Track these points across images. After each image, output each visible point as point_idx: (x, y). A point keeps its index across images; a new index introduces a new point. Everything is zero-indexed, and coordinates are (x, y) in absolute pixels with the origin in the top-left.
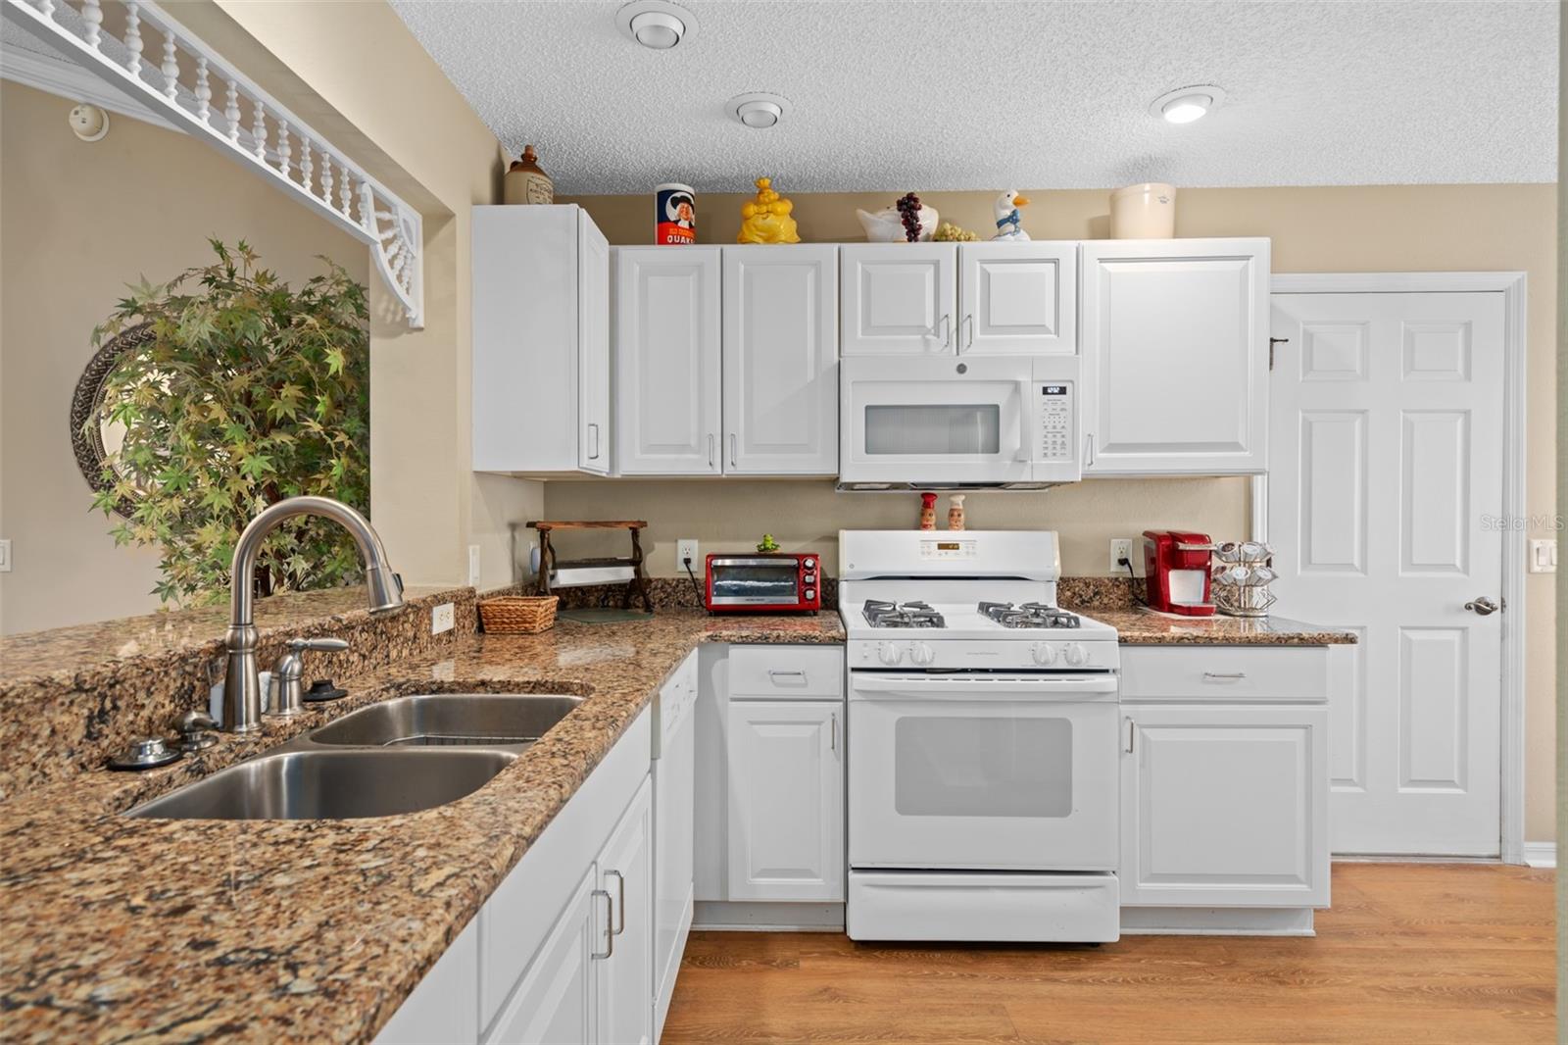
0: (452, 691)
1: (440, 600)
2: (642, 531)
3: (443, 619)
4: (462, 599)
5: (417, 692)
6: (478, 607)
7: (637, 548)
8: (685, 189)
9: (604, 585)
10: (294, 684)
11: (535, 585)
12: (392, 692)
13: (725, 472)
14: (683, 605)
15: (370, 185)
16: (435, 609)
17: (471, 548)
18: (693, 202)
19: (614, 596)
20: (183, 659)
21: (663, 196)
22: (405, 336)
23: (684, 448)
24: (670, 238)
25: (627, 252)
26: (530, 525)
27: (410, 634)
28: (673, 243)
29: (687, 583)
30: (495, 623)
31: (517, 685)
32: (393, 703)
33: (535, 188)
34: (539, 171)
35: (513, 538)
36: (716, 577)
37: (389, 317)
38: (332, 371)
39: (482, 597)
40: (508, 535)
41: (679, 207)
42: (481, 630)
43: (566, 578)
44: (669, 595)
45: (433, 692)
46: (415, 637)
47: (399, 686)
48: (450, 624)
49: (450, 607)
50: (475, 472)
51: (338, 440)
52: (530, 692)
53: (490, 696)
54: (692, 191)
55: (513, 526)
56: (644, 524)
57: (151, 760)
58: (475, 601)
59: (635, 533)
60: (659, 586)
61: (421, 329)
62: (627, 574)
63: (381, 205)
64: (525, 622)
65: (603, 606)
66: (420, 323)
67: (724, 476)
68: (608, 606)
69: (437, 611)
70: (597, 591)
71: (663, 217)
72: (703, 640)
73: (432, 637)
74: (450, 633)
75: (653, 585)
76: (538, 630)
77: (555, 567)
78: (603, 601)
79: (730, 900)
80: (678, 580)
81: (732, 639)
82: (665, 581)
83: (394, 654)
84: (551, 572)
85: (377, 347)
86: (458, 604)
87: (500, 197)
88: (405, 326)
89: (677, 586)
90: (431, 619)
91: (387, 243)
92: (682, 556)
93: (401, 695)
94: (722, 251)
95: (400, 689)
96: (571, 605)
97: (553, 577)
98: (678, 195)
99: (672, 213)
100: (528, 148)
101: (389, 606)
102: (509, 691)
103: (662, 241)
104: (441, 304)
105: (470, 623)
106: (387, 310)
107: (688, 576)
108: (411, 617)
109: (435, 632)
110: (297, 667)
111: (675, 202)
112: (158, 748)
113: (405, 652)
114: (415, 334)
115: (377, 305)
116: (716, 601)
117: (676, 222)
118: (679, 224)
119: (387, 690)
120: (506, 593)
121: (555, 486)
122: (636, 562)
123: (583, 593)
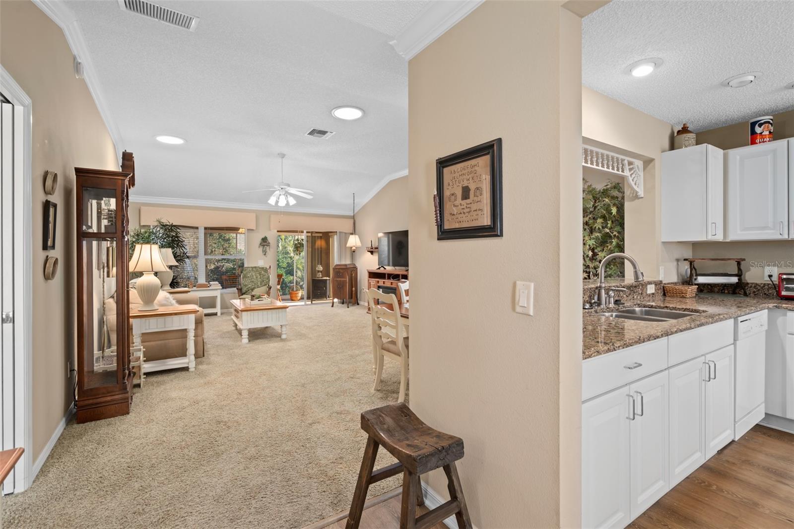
0: (656, 308)
1: (650, 283)
2: (742, 263)
3: (651, 289)
4: (658, 284)
5: (644, 307)
6: (663, 287)
7: (739, 269)
8: (767, 118)
9: (722, 284)
10: (612, 299)
11: (688, 282)
12: (637, 306)
13: (790, 237)
14: (767, 295)
15: (627, 159)
16: (648, 286)
17: (661, 267)
18: (771, 122)
19: (728, 289)
20: (590, 289)
21: (753, 125)
22: (637, 201)
23: (765, 228)
24: (758, 141)
25: (732, 152)
26: (685, 260)
27: (640, 292)
28: (760, 142)
29: (770, 286)
30: (670, 293)
31: (679, 308)
32: (637, 309)
33: (687, 139)
34: (690, 132)
35: (678, 264)
36: (785, 283)
37: (631, 195)
38: (613, 214)
39: (665, 284)
40: (675, 263)
41: (762, 127)
42: (664, 295)
43: (701, 280)
44: (759, 290)
45: (649, 308)
46: (642, 293)
47: (639, 305)
48: (653, 291)
49: (653, 286)
50: (663, 242)
51: (614, 234)
52: (684, 311)
53: (669, 311)
54: (772, 117)
55: (678, 260)
56: (744, 260)
57: (587, 307)
58: (662, 285)
59: (739, 264)
60: (753, 286)
61: (642, 198)
62: (734, 280)
63: (630, 163)
64: (683, 293)
65: (722, 293)
66: (642, 196)
67: (790, 239)
68: (724, 293)
69: (649, 286)
70: (719, 286)
71: (753, 132)
72: (771, 307)
73: (647, 294)
74: (653, 294)
75: (749, 285)
76: (688, 296)
77: (697, 275)
78: (722, 290)
79: (788, 417)
80: (765, 284)
81: (789, 308)
82: (757, 284)
83: (635, 297)
84: (695, 277)
85: (627, 205)
86: (656, 285)
87: (672, 147)
88: (636, 197)
89: (764, 287)
90: (647, 289)
91: (631, 175)
92: (767, 273)
93: (639, 307)
94: (788, 141)
95: (639, 306)
96: (705, 291)
97: (696, 279)
98: (762, 122)
99: (758, 130)
100: (684, 125)
101: (640, 280)
102: (676, 310)
103: (753, 142)
104: (650, 188)
105: (661, 293)
106: (631, 193)
107: (771, 283)
108: (641, 287)
109: (648, 293)
110: (613, 295)
111: (760, 126)
112: (588, 306)
113: (639, 297)
114: (641, 199)
115: (627, 193)
116: (784, 293)
117: (761, 133)
118: (763, 134)
119: (635, 305)
120: (675, 284)
121: (695, 245)
122: (739, 275)
123: (711, 287)
